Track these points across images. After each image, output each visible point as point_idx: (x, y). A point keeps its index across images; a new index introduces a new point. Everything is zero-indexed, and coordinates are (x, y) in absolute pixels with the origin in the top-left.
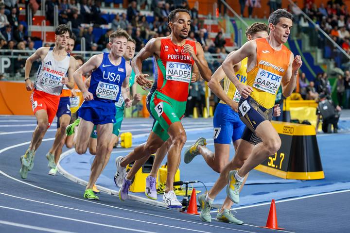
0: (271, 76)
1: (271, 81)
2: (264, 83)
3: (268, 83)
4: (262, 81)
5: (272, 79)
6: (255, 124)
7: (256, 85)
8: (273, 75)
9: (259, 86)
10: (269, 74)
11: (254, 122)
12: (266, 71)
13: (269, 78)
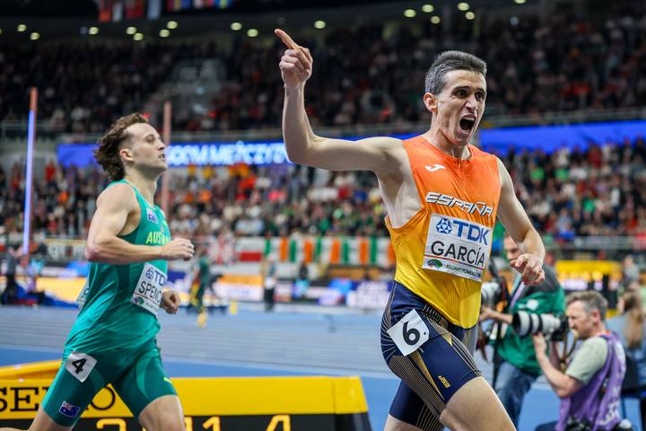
0: (466, 229)
1: (470, 245)
2: (454, 253)
3: (463, 251)
4: (445, 249)
5: (470, 237)
6: (448, 385)
7: (430, 263)
8: (472, 227)
9: (440, 264)
10: (462, 224)
11: (444, 380)
12: (451, 219)
13: (464, 238)
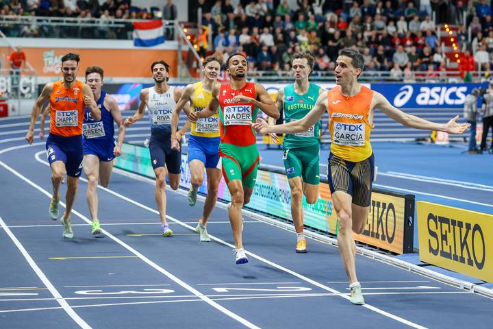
0: (348, 127)
1: (351, 133)
2: (343, 137)
4: (340, 135)
5: (350, 130)
7: (335, 141)
8: (350, 126)
9: (338, 142)
10: (345, 126)
12: (341, 124)
13: (347, 131)
